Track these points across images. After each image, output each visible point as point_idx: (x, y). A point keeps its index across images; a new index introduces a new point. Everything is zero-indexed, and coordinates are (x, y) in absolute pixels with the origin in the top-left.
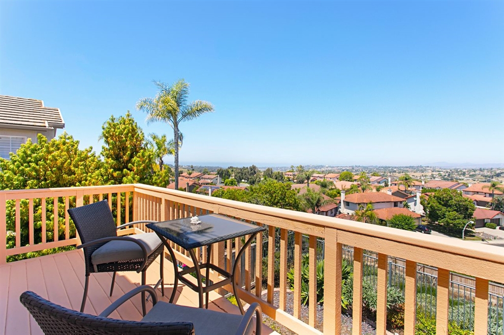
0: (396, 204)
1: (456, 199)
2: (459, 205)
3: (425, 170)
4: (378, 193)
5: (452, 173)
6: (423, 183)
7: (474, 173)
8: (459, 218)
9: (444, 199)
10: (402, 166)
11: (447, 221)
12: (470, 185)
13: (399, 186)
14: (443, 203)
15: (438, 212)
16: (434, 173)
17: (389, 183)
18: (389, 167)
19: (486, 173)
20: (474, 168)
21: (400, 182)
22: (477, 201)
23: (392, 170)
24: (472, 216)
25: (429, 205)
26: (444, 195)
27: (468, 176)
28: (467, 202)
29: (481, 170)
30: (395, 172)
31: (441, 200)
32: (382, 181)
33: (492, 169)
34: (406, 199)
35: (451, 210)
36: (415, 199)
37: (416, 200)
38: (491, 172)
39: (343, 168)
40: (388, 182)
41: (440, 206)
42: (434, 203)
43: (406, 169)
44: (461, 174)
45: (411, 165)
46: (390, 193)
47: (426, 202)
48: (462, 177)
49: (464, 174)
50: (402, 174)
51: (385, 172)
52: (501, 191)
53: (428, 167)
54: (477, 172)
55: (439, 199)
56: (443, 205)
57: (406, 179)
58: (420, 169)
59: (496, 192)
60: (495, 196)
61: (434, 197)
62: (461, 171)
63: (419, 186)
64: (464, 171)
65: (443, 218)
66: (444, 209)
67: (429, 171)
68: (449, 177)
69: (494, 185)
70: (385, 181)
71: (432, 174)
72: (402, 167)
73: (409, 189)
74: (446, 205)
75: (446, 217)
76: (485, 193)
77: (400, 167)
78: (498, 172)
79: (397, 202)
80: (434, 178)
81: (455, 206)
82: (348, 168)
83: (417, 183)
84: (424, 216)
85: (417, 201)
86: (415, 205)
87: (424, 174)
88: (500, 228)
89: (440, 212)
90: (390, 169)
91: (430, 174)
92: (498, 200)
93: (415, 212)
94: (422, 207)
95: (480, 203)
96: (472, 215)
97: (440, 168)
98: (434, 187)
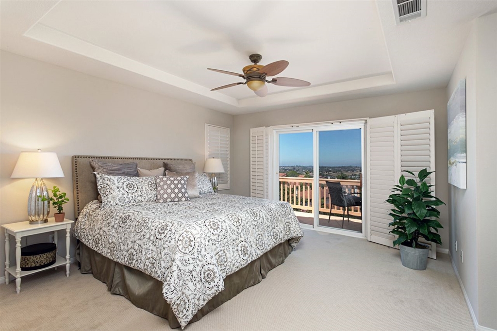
18: (325, 167)
23: (328, 169)
30: (330, 171)
39: (286, 168)
43: (339, 169)
53: (357, 167)
58: (350, 169)
72: (336, 167)
77: (334, 167)
82: (289, 168)
87: (354, 173)
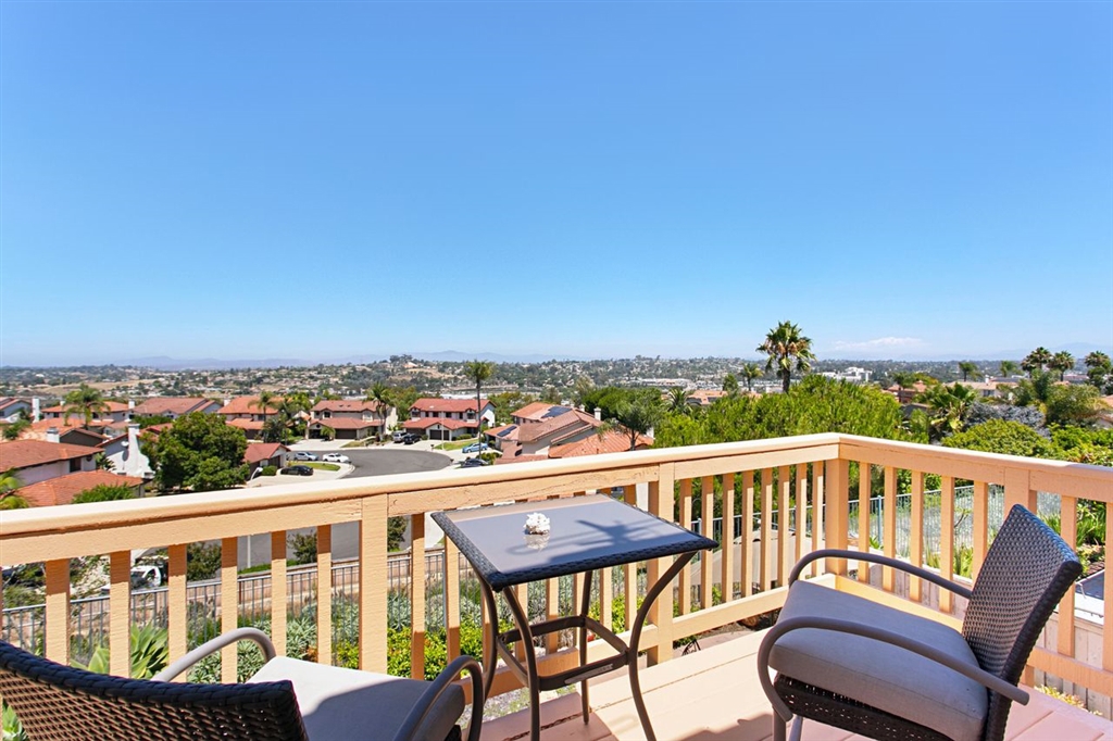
0: (75, 465)
1: (217, 431)
2: (222, 442)
3: (124, 375)
4: (14, 443)
5: (183, 379)
6: (131, 405)
7: (221, 378)
8: (222, 469)
9: (194, 435)
10: (58, 366)
11: (201, 479)
12: (226, 402)
13: (67, 417)
14: (191, 443)
15: (182, 464)
16: (145, 381)
17: (36, 413)
18: (21, 370)
19: (241, 378)
20: (220, 368)
21: (70, 407)
22: (246, 431)
23: (30, 376)
24: (244, 460)
25: (164, 453)
26: (193, 427)
27: (212, 384)
28: (236, 435)
29: (233, 372)
30: (41, 381)
31: (187, 438)
32: (11, 409)
33: (249, 370)
34: (101, 447)
35: (207, 455)
36: (124, 444)
37: (127, 447)
38: (249, 376)
40: (31, 411)
41: (186, 450)
42: (174, 446)
43: (73, 374)
44: (199, 382)
45: (87, 365)
46: (54, 439)
47: (155, 448)
48: (202, 387)
49: (205, 381)
50: (62, 386)
51: (7, 384)
52: (275, 408)
53: (130, 367)
54: (227, 377)
55: (183, 436)
56: (193, 448)
57: (87, 399)
58: (111, 372)
59: (270, 410)
60: (268, 417)
61: (173, 434)
62: (199, 375)
63: (123, 413)
64: (205, 374)
65: (193, 475)
66: (194, 455)
67: (134, 377)
68: (176, 389)
69: (265, 399)
70: (22, 409)
71: (140, 384)
72: (62, 369)
73: (96, 422)
74: (198, 446)
75: (198, 472)
76: (252, 415)
77: (55, 369)
78: (259, 374)
79: (79, 458)
80: (146, 392)
81: (216, 444)
83: (116, 407)
84: (149, 480)
85: (130, 450)
86: (125, 457)
87: (121, 384)
88: (282, 473)
89: (187, 463)
90: (24, 374)
91: (136, 384)
92: (273, 424)
93: (124, 474)
94: (146, 460)
95: (251, 434)
96: (243, 457)
97: (157, 371)
98: (158, 411)
